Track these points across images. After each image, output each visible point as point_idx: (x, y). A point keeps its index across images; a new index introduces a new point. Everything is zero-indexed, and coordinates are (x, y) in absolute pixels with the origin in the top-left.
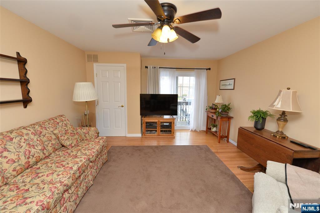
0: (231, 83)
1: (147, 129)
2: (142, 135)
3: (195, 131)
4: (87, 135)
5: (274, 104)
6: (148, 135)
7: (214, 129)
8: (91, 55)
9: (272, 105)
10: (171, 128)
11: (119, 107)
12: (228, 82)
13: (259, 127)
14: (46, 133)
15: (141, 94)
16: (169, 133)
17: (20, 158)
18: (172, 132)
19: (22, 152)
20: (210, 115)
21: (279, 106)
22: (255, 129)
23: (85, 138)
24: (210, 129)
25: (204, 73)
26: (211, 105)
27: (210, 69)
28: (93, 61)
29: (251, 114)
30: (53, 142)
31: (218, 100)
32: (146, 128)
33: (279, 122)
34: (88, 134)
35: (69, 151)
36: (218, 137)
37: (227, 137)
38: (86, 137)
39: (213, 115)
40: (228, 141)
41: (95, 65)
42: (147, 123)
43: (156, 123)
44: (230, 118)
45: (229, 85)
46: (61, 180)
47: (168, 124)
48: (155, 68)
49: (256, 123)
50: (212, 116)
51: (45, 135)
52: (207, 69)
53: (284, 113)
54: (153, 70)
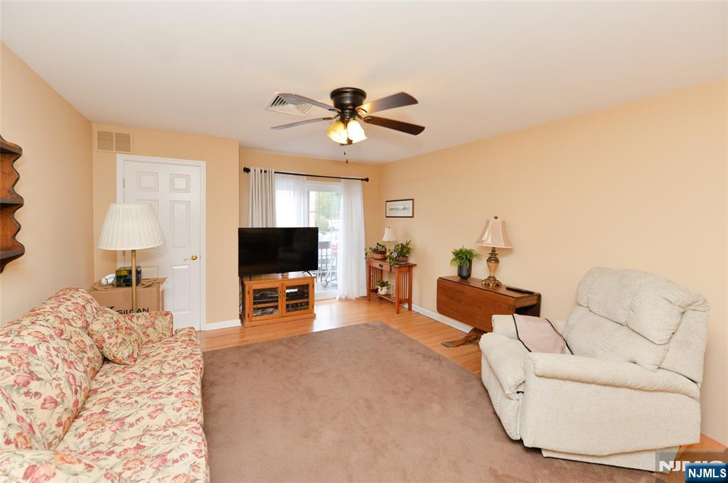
0: (407, 206)
1: (255, 306)
2: (242, 322)
3: (347, 299)
4: (150, 331)
5: (483, 239)
6: (258, 318)
7: (383, 291)
8: (112, 134)
9: (480, 240)
10: (308, 297)
11: (185, 260)
12: (400, 205)
13: (465, 274)
14: (71, 332)
15: (239, 229)
16: (301, 310)
17: (64, 394)
18: (310, 305)
19: (64, 379)
20: (376, 264)
21: (489, 241)
22: (459, 278)
23: (145, 339)
24: (376, 291)
25: (358, 187)
26: (374, 247)
27: (367, 180)
28: (116, 150)
29: (453, 257)
30: (90, 354)
31: (389, 237)
32: (254, 303)
33: (490, 264)
34: (154, 328)
35: (136, 369)
36: (394, 303)
37: (409, 301)
38: (148, 335)
39: (382, 263)
40: (410, 309)
41: (121, 158)
42: (255, 291)
43: (275, 290)
44: (411, 267)
45: (404, 209)
46: (189, 416)
47: (296, 290)
48: (265, 172)
49: (460, 268)
50: (380, 265)
51: (71, 337)
52: (362, 180)
53: (494, 250)
54: (261, 176)
